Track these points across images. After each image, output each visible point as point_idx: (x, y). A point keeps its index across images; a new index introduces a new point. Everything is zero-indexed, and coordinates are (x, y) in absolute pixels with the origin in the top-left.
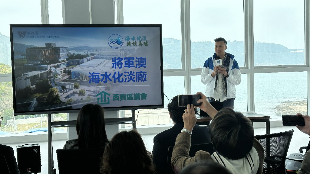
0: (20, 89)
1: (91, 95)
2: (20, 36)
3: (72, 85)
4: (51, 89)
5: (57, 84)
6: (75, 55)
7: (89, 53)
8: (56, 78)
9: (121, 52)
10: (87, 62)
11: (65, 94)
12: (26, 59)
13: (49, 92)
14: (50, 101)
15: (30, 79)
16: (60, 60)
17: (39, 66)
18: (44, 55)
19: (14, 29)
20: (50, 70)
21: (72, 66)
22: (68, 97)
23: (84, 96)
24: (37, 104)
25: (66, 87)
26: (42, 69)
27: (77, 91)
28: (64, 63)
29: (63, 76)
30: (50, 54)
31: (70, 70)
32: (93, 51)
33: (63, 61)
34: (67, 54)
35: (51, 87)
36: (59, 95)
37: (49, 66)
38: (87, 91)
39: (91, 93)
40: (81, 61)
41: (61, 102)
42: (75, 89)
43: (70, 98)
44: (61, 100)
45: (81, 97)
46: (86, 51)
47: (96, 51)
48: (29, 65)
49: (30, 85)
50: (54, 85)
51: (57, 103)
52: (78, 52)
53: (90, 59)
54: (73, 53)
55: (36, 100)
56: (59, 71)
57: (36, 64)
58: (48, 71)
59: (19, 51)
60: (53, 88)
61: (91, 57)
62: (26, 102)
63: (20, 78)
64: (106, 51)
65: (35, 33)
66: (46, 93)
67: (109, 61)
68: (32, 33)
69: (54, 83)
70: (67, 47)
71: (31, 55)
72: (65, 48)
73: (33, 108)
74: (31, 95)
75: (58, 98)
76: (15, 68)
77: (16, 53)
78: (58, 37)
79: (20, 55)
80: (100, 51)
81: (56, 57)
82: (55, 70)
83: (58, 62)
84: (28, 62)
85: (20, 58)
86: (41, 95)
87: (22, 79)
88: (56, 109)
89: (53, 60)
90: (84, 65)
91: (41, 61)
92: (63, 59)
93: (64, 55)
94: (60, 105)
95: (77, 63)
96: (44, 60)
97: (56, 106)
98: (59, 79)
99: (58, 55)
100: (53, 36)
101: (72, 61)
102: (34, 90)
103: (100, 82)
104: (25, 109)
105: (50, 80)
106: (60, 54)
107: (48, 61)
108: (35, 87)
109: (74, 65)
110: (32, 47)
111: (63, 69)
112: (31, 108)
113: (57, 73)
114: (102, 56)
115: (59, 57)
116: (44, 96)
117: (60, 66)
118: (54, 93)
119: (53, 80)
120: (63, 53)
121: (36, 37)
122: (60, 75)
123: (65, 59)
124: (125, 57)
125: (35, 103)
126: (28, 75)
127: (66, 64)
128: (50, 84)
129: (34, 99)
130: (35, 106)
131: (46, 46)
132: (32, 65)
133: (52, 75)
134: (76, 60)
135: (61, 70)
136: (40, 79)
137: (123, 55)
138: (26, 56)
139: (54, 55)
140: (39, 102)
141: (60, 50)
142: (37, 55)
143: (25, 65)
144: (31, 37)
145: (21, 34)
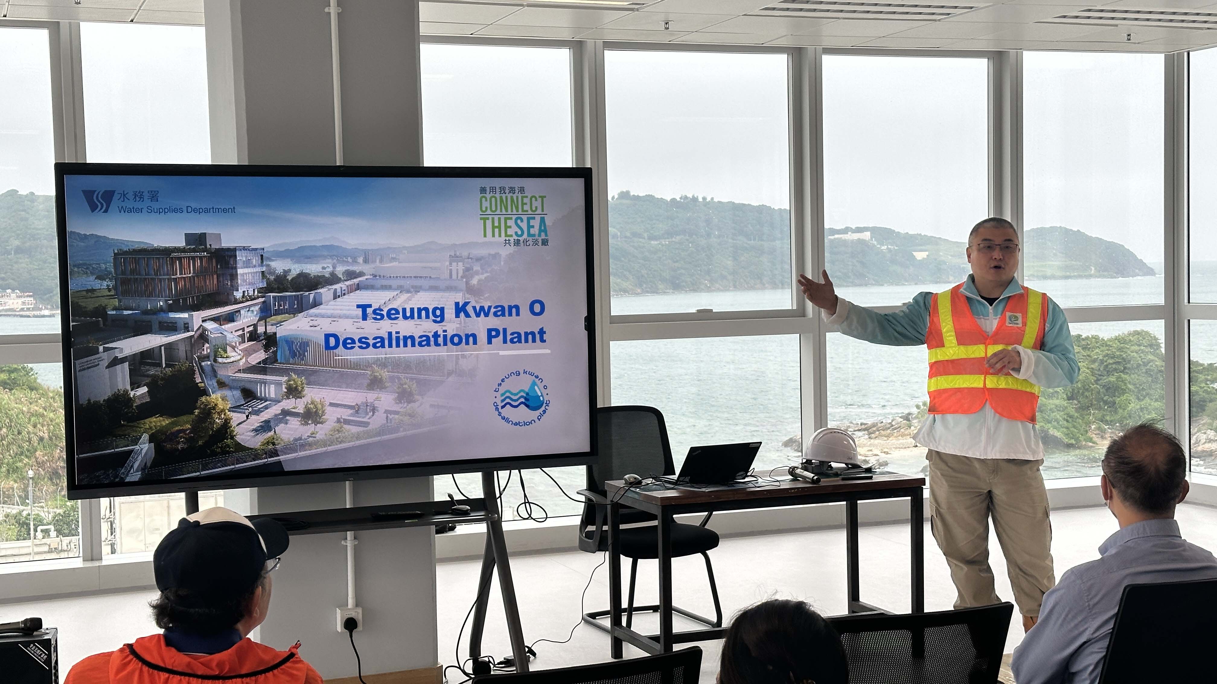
0: (89, 400)
1: (347, 422)
2: (93, 208)
3: (278, 384)
4: (203, 399)
5: (226, 381)
6: (290, 278)
7: (340, 270)
8: (220, 360)
9: (451, 264)
10: (332, 303)
11: (253, 418)
12: (112, 293)
13: (197, 412)
14: (200, 443)
15: (126, 365)
16: (238, 295)
17: (163, 315)
18: (178, 276)
19: (70, 180)
20: (201, 330)
21: (279, 318)
22: (266, 426)
23: (322, 423)
24: (152, 454)
25: (260, 390)
26: (171, 328)
27: (299, 406)
28: (250, 306)
29: (248, 353)
30: (202, 273)
31: (271, 329)
32: (355, 261)
33: (246, 298)
34: (263, 272)
35: (205, 392)
36: (233, 423)
37: (197, 318)
38: (331, 404)
39: (346, 414)
40: (312, 296)
41: (239, 447)
42: (288, 398)
43: (272, 433)
44: (238, 438)
45: (311, 428)
46: (330, 261)
47: (366, 261)
48: (126, 312)
49: (128, 388)
50: (216, 384)
51: (225, 452)
52: (299, 265)
53: (343, 292)
54: (282, 271)
55: (149, 443)
56: (232, 336)
57: (151, 310)
58: (192, 336)
59: (88, 262)
60: (210, 396)
61: (348, 283)
62: (113, 450)
63: (91, 360)
64: (399, 262)
65: (149, 195)
66: (185, 415)
67: (409, 299)
68: (135, 197)
69: (216, 377)
70: (263, 249)
71: (131, 275)
72: (254, 252)
73: (137, 471)
74: (132, 422)
75: (230, 434)
76: (74, 324)
77: (76, 269)
78: (230, 210)
79: (92, 278)
80: (378, 261)
81: (223, 285)
82: (219, 330)
83: (231, 302)
84: (120, 301)
85: (90, 288)
86: (167, 422)
87: (98, 364)
88: (222, 473)
89: (209, 295)
90: (323, 311)
91: (169, 297)
92: (246, 292)
93: (250, 278)
94: (237, 459)
95: (296, 306)
96: (180, 296)
97: (221, 461)
98: (233, 362)
99: (229, 278)
100: (213, 208)
101: (278, 297)
102: (142, 404)
103: (378, 374)
104: (109, 475)
105: (201, 366)
106: (237, 274)
107: (193, 298)
108: (147, 394)
109: (287, 313)
110: (136, 247)
111: (248, 327)
112: (130, 471)
113: (226, 341)
114: (386, 279)
115: (232, 285)
116: (177, 426)
117: (238, 316)
118: (216, 416)
119: (210, 368)
120: (246, 270)
121: (150, 211)
122: (236, 349)
123: (256, 290)
124: (467, 283)
125: (144, 452)
126: (121, 350)
127: (257, 308)
128: (200, 383)
129: (141, 438)
130: (144, 464)
131: (188, 243)
132: (134, 312)
133: (209, 351)
134: (294, 294)
135: (241, 332)
136: (164, 366)
137: (459, 277)
138: (112, 279)
139: (215, 276)
140: (159, 449)
141: (238, 258)
142: (154, 277)
143: (109, 313)
144: (131, 212)
145: (95, 198)
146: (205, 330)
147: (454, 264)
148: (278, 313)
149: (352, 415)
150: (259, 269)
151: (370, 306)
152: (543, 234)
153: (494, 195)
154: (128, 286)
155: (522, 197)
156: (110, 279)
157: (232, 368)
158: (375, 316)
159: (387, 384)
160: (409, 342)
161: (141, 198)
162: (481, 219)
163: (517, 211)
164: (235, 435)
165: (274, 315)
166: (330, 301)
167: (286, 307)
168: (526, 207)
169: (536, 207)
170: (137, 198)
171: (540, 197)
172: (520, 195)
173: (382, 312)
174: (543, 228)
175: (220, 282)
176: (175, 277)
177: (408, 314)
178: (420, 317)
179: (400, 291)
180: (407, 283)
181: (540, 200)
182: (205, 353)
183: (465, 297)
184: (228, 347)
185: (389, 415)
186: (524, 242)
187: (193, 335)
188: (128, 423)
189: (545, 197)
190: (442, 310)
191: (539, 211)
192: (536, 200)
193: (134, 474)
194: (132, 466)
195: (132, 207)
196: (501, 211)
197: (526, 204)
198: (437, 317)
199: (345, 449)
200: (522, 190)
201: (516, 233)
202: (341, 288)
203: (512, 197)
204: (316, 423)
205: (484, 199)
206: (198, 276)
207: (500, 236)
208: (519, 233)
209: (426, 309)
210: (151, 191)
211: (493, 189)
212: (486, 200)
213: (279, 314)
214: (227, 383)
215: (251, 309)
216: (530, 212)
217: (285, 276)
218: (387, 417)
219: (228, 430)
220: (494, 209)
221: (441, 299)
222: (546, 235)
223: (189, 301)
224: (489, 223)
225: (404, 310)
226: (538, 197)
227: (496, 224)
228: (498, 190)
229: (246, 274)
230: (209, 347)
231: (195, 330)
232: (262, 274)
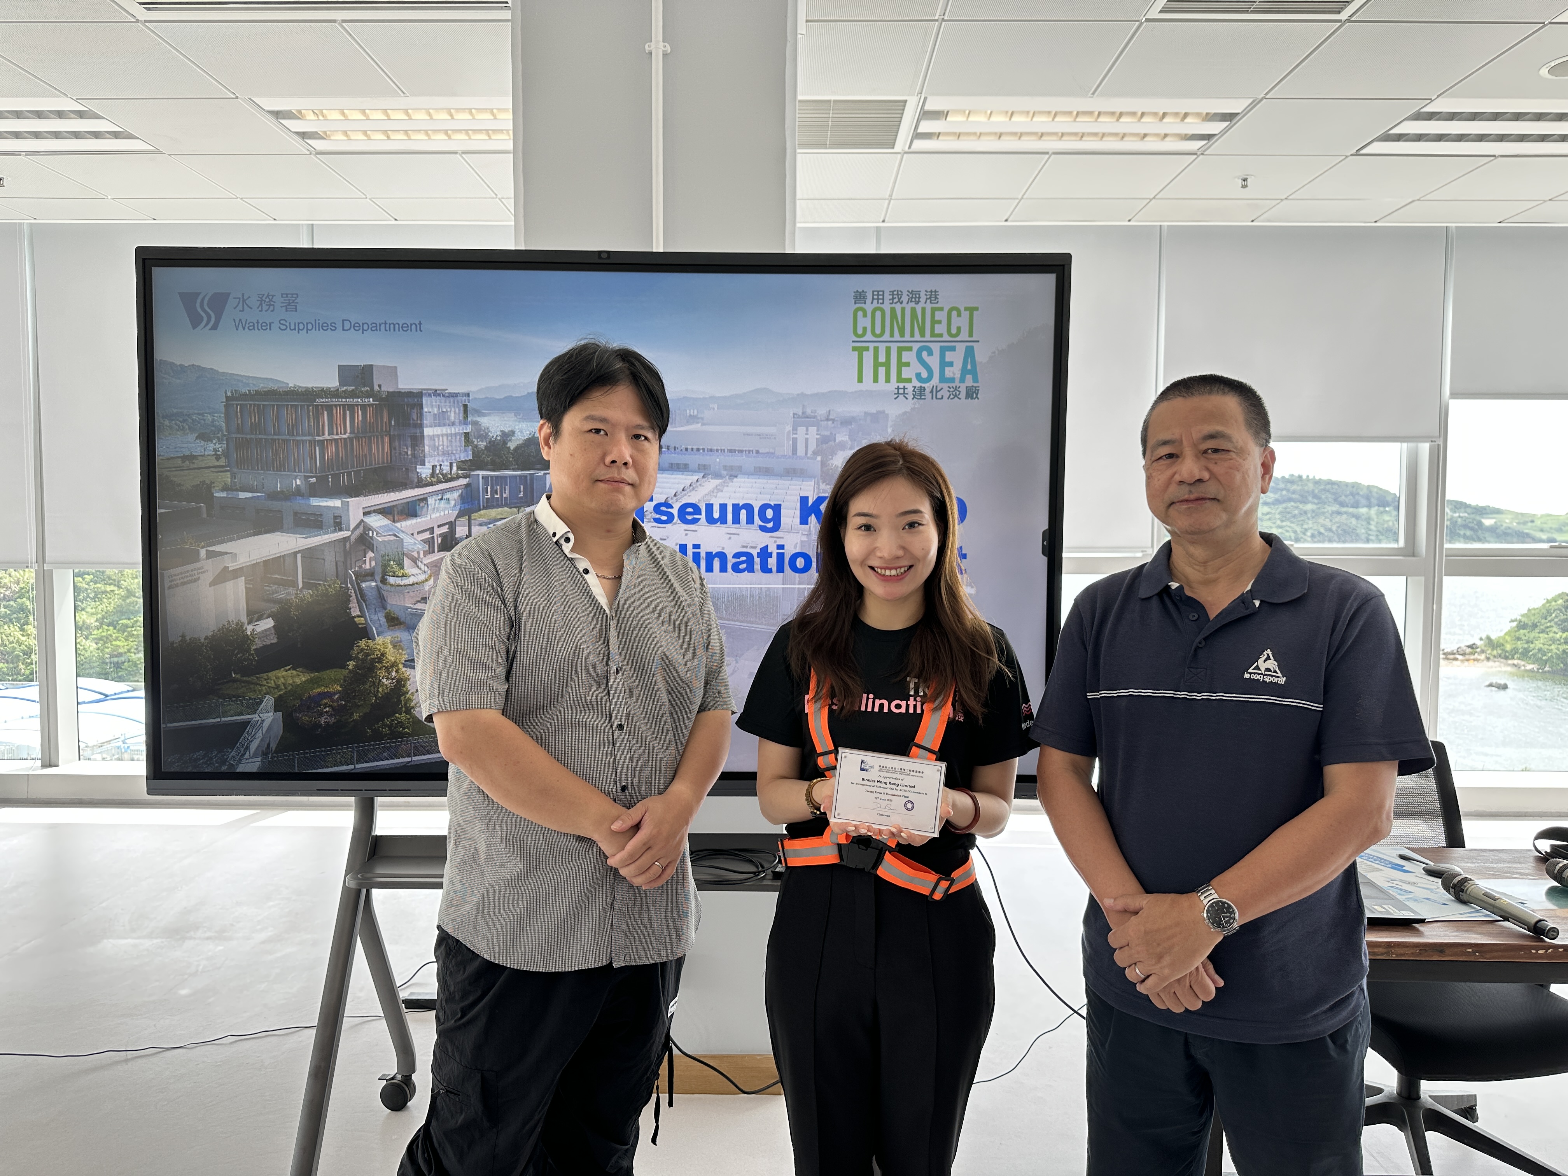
0: (183, 636)
2: (195, 321)
4: (363, 643)
5: (402, 616)
6: (512, 445)
8: (392, 580)
9: (795, 429)
12: (222, 462)
13: (351, 664)
14: (356, 716)
15: (241, 581)
16: (425, 471)
17: (300, 501)
18: (326, 436)
19: (160, 275)
20: (361, 528)
21: (493, 513)
24: (279, 729)
26: (312, 523)
28: (443, 492)
30: (364, 433)
33: (438, 477)
34: (467, 435)
35: (365, 633)
37: (356, 508)
48: (243, 495)
49: (244, 619)
50: (383, 620)
51: (396, 734)
54: (499, 433)
55: (275, 712)
56: (412, 541)
57: (282, 492)
58: (346, 539)
59: (185, 411)
60: (374, 639)
62: (219, 720)
63: (188, 571)
64: (703, 424)
65: (282, 300)
66: (332, 668)
67: (718, 489)
68: (261, 304)
69: (384, 608)
70: (468, 395)
71: (252, 434)
72: (452, 399)
73: (255, 755)
74: (249, 676)
75: (405, 704)
76: (163, 511)
77: (167, 422)
78: (414, 326)
79: (192, 437)
81: (400, 453)
82: (389, 530)
83: (412, 482)
84: (233, 476)
85: (188, 453)
86: (304, 679)
87: (199, 579)
88: (392, 768)
89: (375, 470)
91: (311, 472)
92: (438, 467)
93: (445, 443)
94: (416, 748)
95: (521, 495)
96: (329, 471)
97: (388, 749)
98: (413, 584)
99: (409, 443)
100: (386, 323)
101: (492, 477)
102: (265, 646)
104: (211, 759)
105: (361, 590)
106: (423, 436)
107: (349, 474)
108: (273, 631)
109: (506, 505)
110: (261, 386)
111: (439, 526)
112: (244, 755)
113: (403, 548)
114: (678, 454)
115: (413, 455)
116: (319, 686)
117: (423, 507)
118: (383, 673)
119: (375, 593)
120: (438, 431)
121: (284, 327)
122: (419, 564)
123: (455, 465)
124: (823, 464)
125: (266, 725)
126: (234, 556)
127: (456, 495)
128: (359, 616)
129: (261, 702)
130: (266, 746)
131: (342, 381)
132: (255, 494)
133: (373, 564)
134: (519, 473)
135: (427, 535)
136: (300, 586)
137: (810, 453)
138: (222, 440)
139: (386, 439)
140: (289, 723)
141: (425, 410)
142: (288, 437)
143: (216, 495)
144: (254, 329)
145: (198, 305)
146: (367, 528)
147: (801, 430)
148: (490, 504)
150: (460, 429)
152: (969, 378)
153: (879, 305)
154: (247, 452)
155: (933, 310)
156: (218, 438)
157: (411, 594)
158: (658, 516)
160: (716, 563)
161: (270, 305)
162: (854, 349)
163: (922, 334)
165: (485, 508)
167: (504, 496)
168: (940, 329)
169: (959, 329)
170: (264, 305)
171: (966, 309)
172: (929, 306)
173: (669, 510)
174: (969, 367)
175: (395, 449)
176: (320, 438)
177: (716, 515)
178: (736, 520)
179: (703, 474)
180: (717, 461)
181: (966, 315)
182: (368, 567)
183: (818, 489)
184: (405, 559)
186: (932, 392)
187: (349, 537)
188: (242, 676)
189: (977, 309)
190: (777, 508)
191: (964, 336)
192: (959, 315)
193: (251, 760)
194: (247, 748)
195: (255, 322)
196: (892, 335)
197: (940, 322)
198: (768, 521)
200: (933, 296)
201: (918, 376)
203: (913, 310)
205: (860, 314)
206: (357, 438)
207: (888, 380)
208: (925, 375)
209: (749, 508)
210: (287, 294)
211: (878, 295)
212: (865, 315)
213: (493, 507)
214: (402, 620)
215: (445, 497)
216: (946, 337)
217: (505, 443)
219: (402, 698)
220: (878, 331)
221: (776, 491)
222: (975, 380)
223: (344, 480)
224: (868, 357)
225: (709, 507)
226: (962, 309)
227: (882, 359)
228: (888, 297)
229: (438, 436)
230: (374, 558)
231: (352, 528)
232: (465, 437)
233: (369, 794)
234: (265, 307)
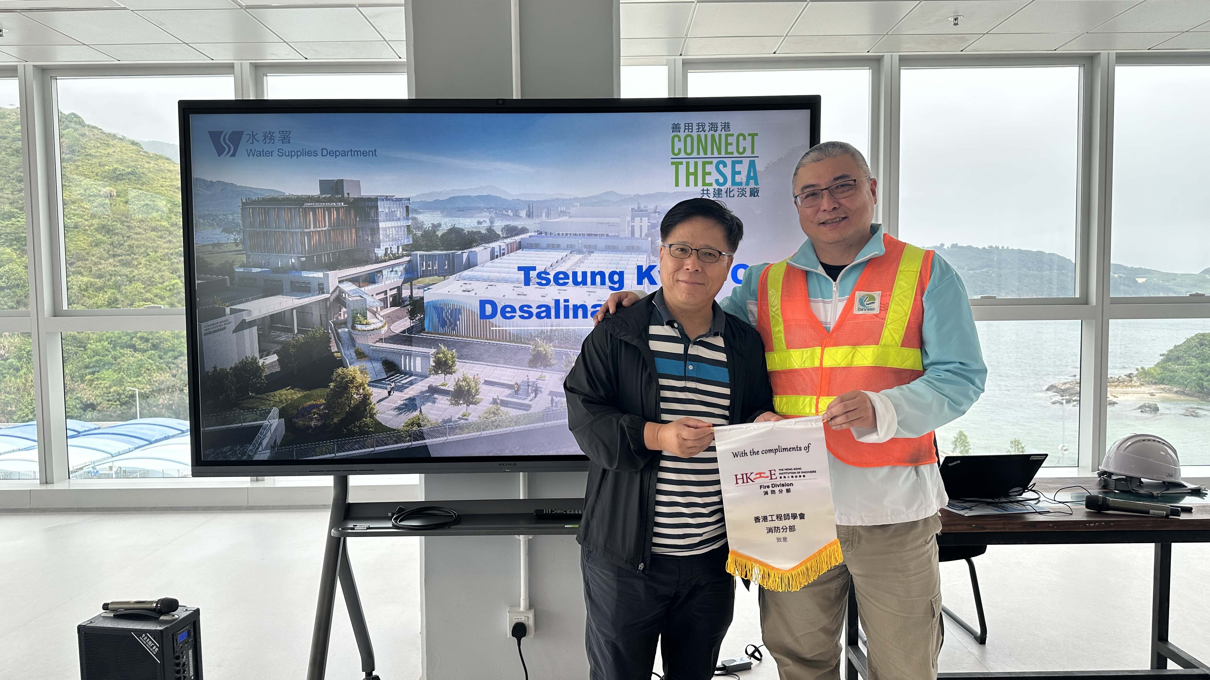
0: (215, 368)
1: (504, 403)
2: (220, 151)
3: (426, 357)
4: (340, 371)
5: (366, 351)
6: (439, 233)
7: (499, 225)
8: (359, 327)
9: (633, 219)
10: (489, 264)
11: (396, 394)
12: (240, 247)
13: (332, 385)
14: (336, 420)
15: (255, 329)
16: (380, 252)
17: (295, 274)
18: (312, 229)
19: (195, 120)
20: (337, 292)
21: (427, 280)
22: (411, 404)
23: (475, 403)
24: (282, 431)
25: (404, 363)
26: (303, 288)
27: (449, 382)
28: (393, 266)
29: (391, 319)
30: (337, 227)
31: (417, 293)
32: (517, 215)
33: (389, 256)
34: (408, 227)
35: (341, 363)
36: (373, 400)
37: (333, 277)
38: (487, 383)
39: (503, 394)
40: (465, 256)
41: (380, 427)
42: (436, 373)
43: (417, 413)
44: (379, 417)
45: (462, 408)
46: (487, 214)
47: (529, 215)
48: (255, 270)
49: (257, 355)
50: (354, 355)
51: (364, 432)
52: (451, 219)
53: (502, 252)
54: (430, 225)
55: (280, 418)
56: (373, 300)
57: (282, 267)
58: (327, 300)
59: (214, 213)
60: (347, 368)
61: (509, 241)
62: (240, 425)
63: (218, 323)
64: (570, 217)
65: (280, 135)
66: (319, 388)
67: (581, 261)
68: (265, 138)
69: (354, 346)
70: (409, 199)
71: (260, 227)
72: (398, 203)
73: (266, 448)
74: (261, 394)
75: (370, 411)
76: (200, 282)
77: (201, 221)
78: (371, 153)
79: (219, 231)
80: (544, 215)
81: (363, 240)
82: (357, 293)
83: (372, 259)
84: (248, 257)
85: (216, 242)
86: (299, 395)
87: (225, 328)
88: (360, 456)
89: (347, 252)
90: (479, 273)
91: (302, 254)
92: (389, 249)
93: (394, 233)
94: (377, 441)
95: (446, 267)
96: (314, 253)
97: (358, 442)
98: (374, 330)
99: (369, 232)
100: (351, 151)
101: (426, 255)
102: (272, 373)
103: (542, 349)
104: (236, 451)
105: (338, 334)
106: (378, 228)
107: (328, 254)
108: (277, 363)
109: (436, 275)
110: (266, 195)
111: (390, 290)
112: (258, 448)
113: (366, 305)
114: (553, 237)
115: (372, 241)
116: (310, 400)
117: (380, 276)
118: (354, 390)
119: (347, 336)
120: (389, 224)
121: (282, 154)
122: (377, 315)
123: (400, 247)
124: (653, 242)
125: (273, 428)
126: (249, 312)
127: (401, 268)
128: (337, 352)
129: (270, 412)
130: (273, 442)
131: (322, 191)
132: (263, 270)
133: (346, 316)
134: (445, 252)
135: (382, 296)
136: (296, 332)
137: (643, 235)
138: (240, 232)
139: (354, 231)
140: (290, 425)
141: (380, 210)
142: (285, 230)
143: (237, 270)
144: (260, 155)
145: (222, 140)
146: (342, 292)
147: (637, 219)
148: (425, 274)
149: (510, 396)
150: (404, 223)
151: (534, 269)
152: (752, 182)
153: (689, 133)
154: (257, 240)
155: (727, 136)
156: (237, 231)
157: (372, 336)
158: (539, 281)
159: (553, 362)
160: (580, 312)
161: (271, 139)
162: (673, 163)
163: (720, 153)
164: (375, 414)
165: (421, 277)
166: (487, 262)
167: (435, 268)
168: (732, 149)
169: (744, 148)
170: (267, 139)
171: (749, 135)
172: (723, 133)
173: (547, 276)
174: (752, 175)
175: (360, 237)
176: (308, 230)
177: (580, 279)
178: (593, 283)
179: (570, 251)
180: (579, 242)
181: (749, 138)
182: (342, 318)
183: (649, 259)
184: (368, 312)
185: (554, 398)
186: (726, 192)
187: (329, 298)
188: (256, 394)
189: (757, 134)
190: (621, 274)
191: (748, 153)
192: (745, 139)
193: (263, 452)
194: (261, 443)
195: (261, 150)
196: (698, 154)
197: (731, 144)
198: (615, 283)
199: (502, 435)
200: (726, 126)
201: (717, 181)
202: (500, 246)
203: (713, 136)
204: (469, 403)
205: (676, 139)
206: (333, 230)
207: (696, 184)
208: (721, 180)
209: (602, 274)
210: (283, 132)
211: (688, 126)
212: (680, 141)
213: (427, 276)
214: (367, 354)
215: (394, 270)
216: (736, 154)
217: (435, 232)
218: (552, 400)
219: (368, 407)
220: (689, 151)
221: (620, 262)
222: (756, 183)
223: (325, 259)
224: (682, 169)
225: (575, 274)
226: (747, 135)
227: (692, 170)
228: (695, 127)
229: (389, 228)
230: (347, 312)
231: (331, 292)
232: (407, 228)
233: (344, 474)
234: (268, 141)
